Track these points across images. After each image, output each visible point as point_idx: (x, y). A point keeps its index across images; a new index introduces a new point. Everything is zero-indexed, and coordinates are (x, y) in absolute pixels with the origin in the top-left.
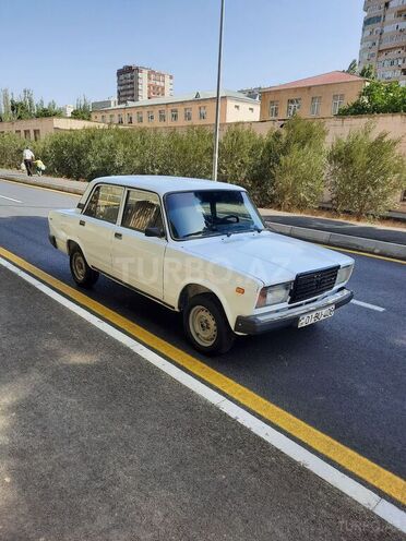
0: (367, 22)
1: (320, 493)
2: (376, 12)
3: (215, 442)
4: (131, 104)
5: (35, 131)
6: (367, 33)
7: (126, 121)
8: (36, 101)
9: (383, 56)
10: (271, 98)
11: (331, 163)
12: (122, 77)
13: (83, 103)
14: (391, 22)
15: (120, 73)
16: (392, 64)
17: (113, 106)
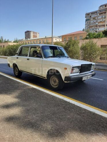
0: (86, 20)
1: (102, 119)
2: (88, 18)
3: (64, 108)
4: (28, 39)
5: (3, 46)
6: (87, 23)
7: (27, 43)
8: (4, 39)
9: (91, 28)
10: (64, 37)
11: (81, 50)
12: (26, 33)
13: (16, 40)
14: (92, 20)
15: (26, 32)
16: (93, 30)
17: (24, 40)
